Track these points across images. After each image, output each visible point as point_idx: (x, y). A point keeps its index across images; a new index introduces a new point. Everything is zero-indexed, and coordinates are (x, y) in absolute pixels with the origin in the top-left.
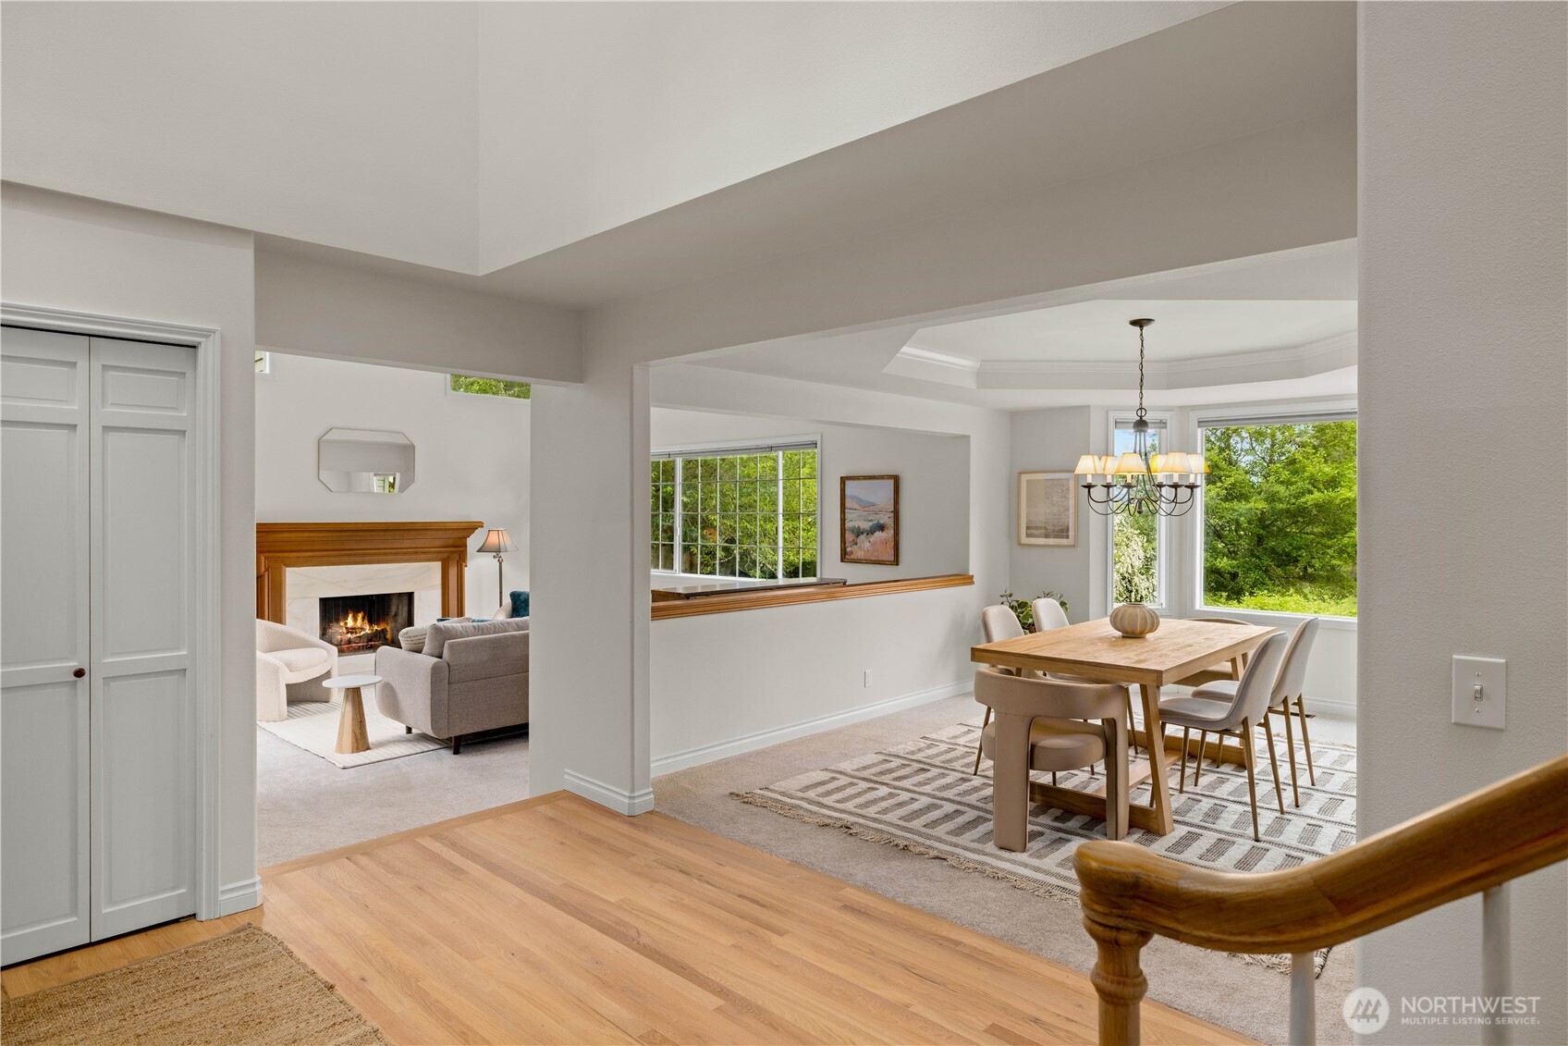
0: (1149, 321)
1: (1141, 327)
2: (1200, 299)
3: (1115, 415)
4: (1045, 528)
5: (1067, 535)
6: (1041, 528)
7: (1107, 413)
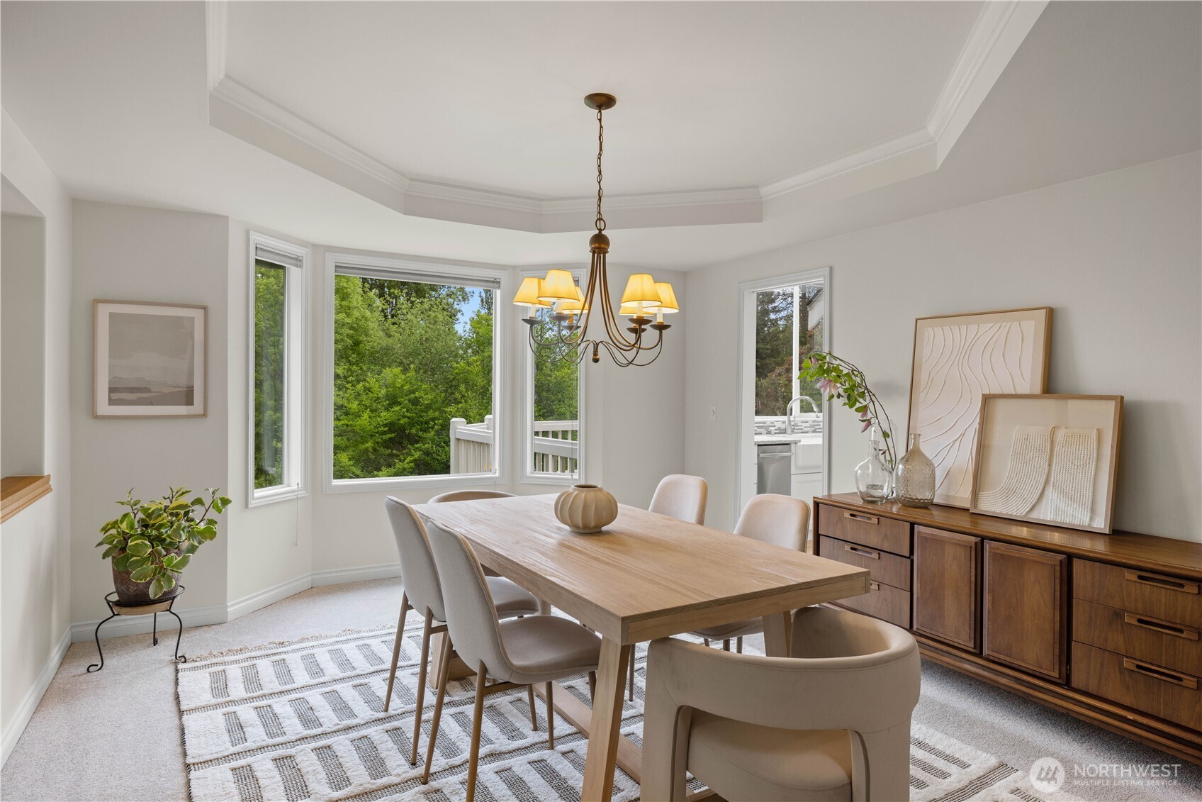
0: (610, 100)
1: (601, 109)
3: (256, 238)
4: (147, 390)
5: (189, 401)
6: (139, 390)
7: (248, 233)
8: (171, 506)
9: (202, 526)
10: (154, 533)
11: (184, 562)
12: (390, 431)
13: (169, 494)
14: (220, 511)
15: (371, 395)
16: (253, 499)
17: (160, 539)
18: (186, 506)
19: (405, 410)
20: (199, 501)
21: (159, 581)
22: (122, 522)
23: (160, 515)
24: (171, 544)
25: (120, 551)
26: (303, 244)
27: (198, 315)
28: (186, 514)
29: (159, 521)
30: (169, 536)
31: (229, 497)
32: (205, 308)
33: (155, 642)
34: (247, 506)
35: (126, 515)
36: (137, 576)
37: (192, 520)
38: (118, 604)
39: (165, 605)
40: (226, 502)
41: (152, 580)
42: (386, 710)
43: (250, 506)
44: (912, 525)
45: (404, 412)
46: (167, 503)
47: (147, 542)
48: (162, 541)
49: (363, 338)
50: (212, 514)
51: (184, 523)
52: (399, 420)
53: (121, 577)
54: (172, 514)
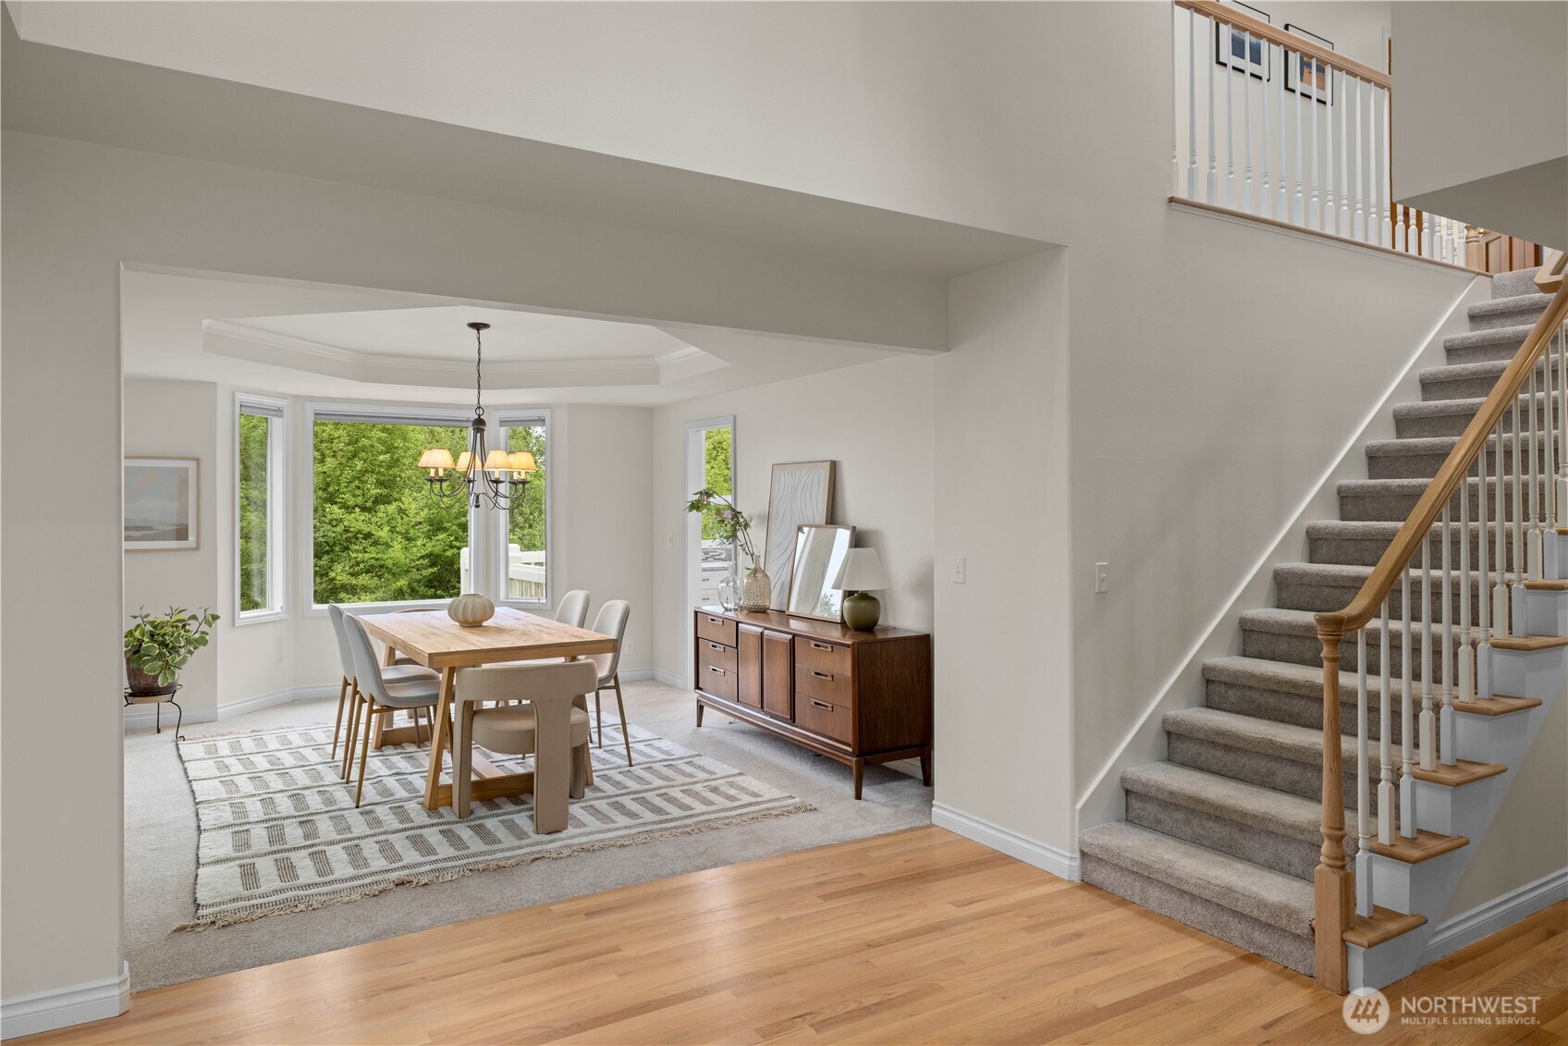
0: (486, 326)
1: (478, 330)
2: (539, 305)
3: (241, 397)
4: (150, 528)
5: (185, 537)
6: (144, 528)
7: (233, 393)
8: (172, 620)
9: (197, 636)
10: (161, 639)
11: (183, 661)
12: (433, 565)
13: (169, 611)
14: (210, 626)
15: (406, 519)
16: (240, 619)
17: (163, 644)
18: (184, 620)
19: (452, 538)
20: (194, 617)
21: (165, 674)
22: (135, 631)
23: (163, 627)
24: (173, 648)
25: (135, 654)
26: (283, 396)
27: (191, 465)
28: (184, 626)
29: (163, 631)
30: (171, 642)
31: (218, 614)
32: (197, 460)
33: (159, 731)
34: (233, 625)
35: (138, 626)
36: (148, 669)
37: (188, 631)
38: (131, 695)
39: (168, 697)
40: (215, 618)
41: (159, 673)
42: (333, 758)
43: (236, 625)
44: (737, 623)
45: (451, 542)
46: (168, 618)
47: (156, 645)
48: (167, 646)
49: (399, 443)
50: (204, 627)
51: (183, 633)
52: (445, 551)
53: (134, 673)
54: (172, 626)
